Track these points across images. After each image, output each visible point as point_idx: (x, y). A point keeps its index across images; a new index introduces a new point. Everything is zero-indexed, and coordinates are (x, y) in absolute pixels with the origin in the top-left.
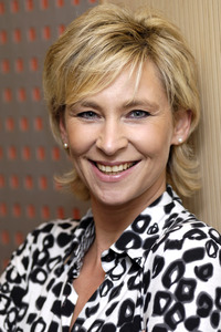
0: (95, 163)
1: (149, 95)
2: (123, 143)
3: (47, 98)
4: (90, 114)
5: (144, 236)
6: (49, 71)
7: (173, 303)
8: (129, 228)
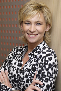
0: (29, 34)
1: (41, 20)
2: (35, 30)
3: (19, 20)
4: (28, 23)
5: (38, 51)
6: (20, 14)
7: (43, 65)
8: (35, 49)
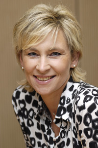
0: (36, 77)
6: (15, 34)
